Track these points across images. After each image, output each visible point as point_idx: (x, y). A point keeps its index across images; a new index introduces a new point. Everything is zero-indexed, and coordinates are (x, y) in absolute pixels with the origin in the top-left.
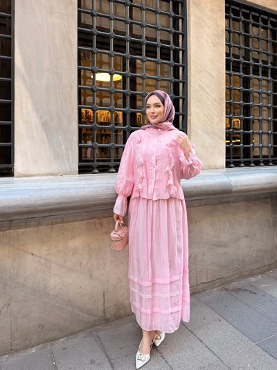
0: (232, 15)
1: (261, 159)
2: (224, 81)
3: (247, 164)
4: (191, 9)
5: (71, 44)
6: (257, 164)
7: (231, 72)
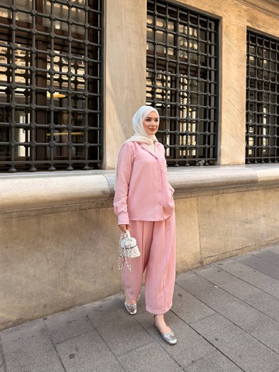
0: (250, 42)
1: (270, 158)
2: (245, 96)
3: (260, 162)
4: (223, 39)
5: (142, 68)
6: (267, 161)
7: (249, 87)
